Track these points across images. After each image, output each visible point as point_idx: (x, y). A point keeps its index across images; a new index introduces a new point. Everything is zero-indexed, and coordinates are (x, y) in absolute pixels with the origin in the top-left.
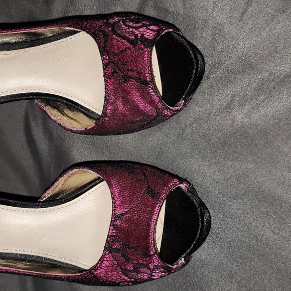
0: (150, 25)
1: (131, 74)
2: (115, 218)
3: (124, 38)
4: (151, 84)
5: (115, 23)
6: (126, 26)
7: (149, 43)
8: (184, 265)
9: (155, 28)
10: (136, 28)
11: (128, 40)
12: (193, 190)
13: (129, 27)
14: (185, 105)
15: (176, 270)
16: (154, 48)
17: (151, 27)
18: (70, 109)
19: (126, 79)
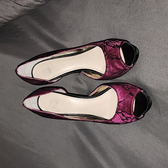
0: (119, 41)
1: (113, 57)
2: (119, 103)
3: (110, 46)
4: (121, 59)
5: (107, 42)
6: (111, 42)
7: (119, 47)
8: (143, 117)
9: (121, 42)
10: (114, 43)
11: (112, 47)
12: (145, 92)
13: (112, 43)
14: (133, 66)
15: (140, 119)
16: (121, 48)
17: (119, 42)
18: (93, 73)
19: (112, 59)
